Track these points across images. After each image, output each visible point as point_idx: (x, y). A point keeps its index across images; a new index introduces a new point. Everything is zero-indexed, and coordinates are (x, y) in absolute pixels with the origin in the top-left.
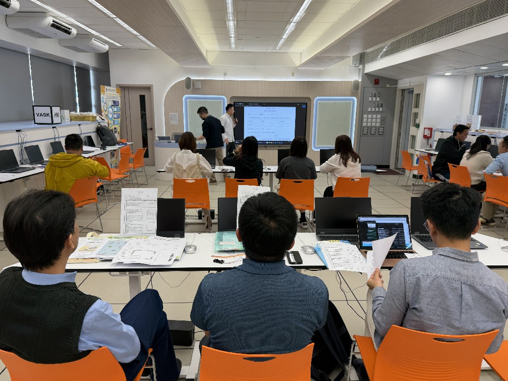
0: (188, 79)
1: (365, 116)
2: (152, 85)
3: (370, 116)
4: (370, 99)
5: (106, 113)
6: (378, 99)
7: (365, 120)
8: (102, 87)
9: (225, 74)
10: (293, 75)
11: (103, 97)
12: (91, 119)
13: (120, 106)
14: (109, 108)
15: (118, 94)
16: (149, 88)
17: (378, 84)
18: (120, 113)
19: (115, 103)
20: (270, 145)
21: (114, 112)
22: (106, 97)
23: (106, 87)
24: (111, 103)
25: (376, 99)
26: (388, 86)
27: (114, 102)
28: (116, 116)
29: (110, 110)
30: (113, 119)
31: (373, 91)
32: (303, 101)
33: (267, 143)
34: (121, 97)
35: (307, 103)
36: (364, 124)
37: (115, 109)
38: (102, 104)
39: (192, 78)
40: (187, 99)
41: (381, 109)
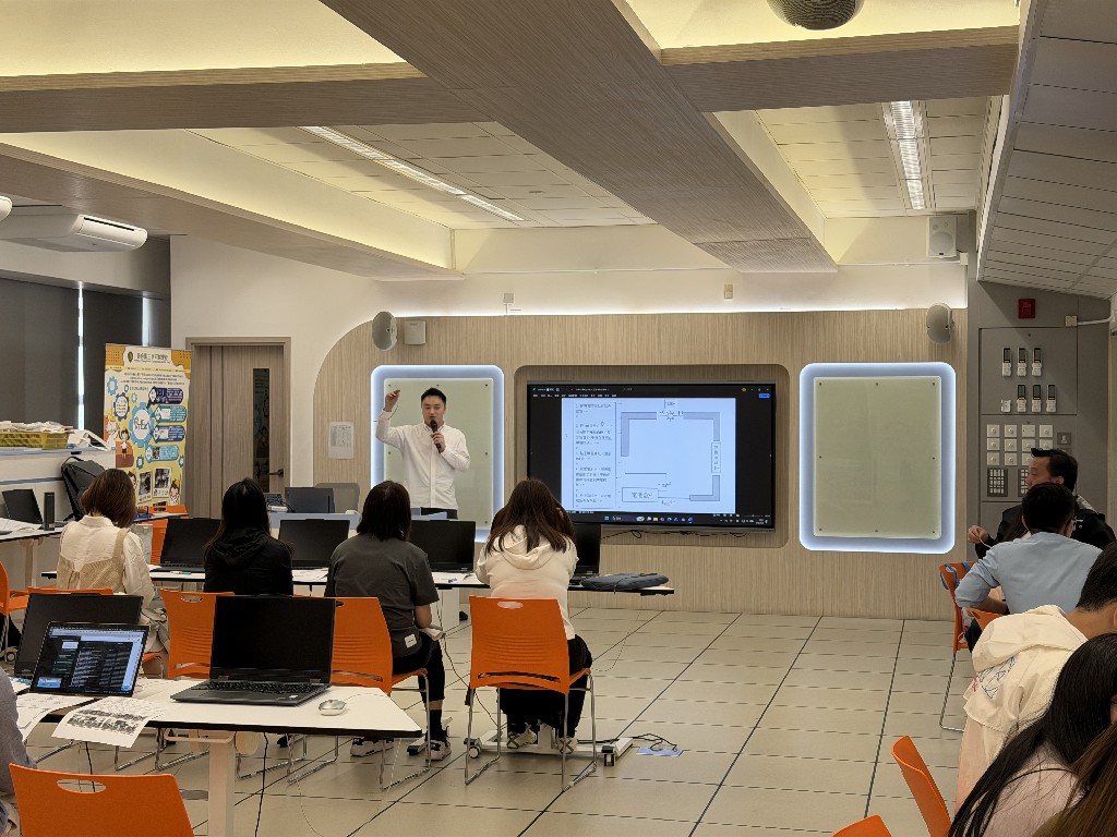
0: (384, 318)
1: (991, 429)
2: (290, 338)
3: (1010, 429)
4: (1006, 368)
5: (124, 424)
6: (1036, 368)
7: (991, 444)
8: (111, 349)
9: (508, 299)
10: (729, 292)
11: (112, 379)
12: (43, 441)
13: (184, 403)
14: (136, 409)
15: (181, 367)
16: (277, 349)
17: (1032, 315)
18: (184, 424)
19: (164, 396)
20: (647, 528)
21: (160, 420)
22: (128, 378)
23: (129, 348)
24: (145, 395)
25: (1028, 369)
26: (1071, 321)
27: (161, 392)
28: (165, 434)
29: (143, 415)
30: (152, 442)
31: (1016, 340)
32: (764, 379)
33: (640, 519)
34: (190, 377)
35: (773, 386)
36: (991, 459)
37: (165, 413)
38: (108, 400)
39: (397, 314)
40: (382, 377)
41: (1051, 406)
